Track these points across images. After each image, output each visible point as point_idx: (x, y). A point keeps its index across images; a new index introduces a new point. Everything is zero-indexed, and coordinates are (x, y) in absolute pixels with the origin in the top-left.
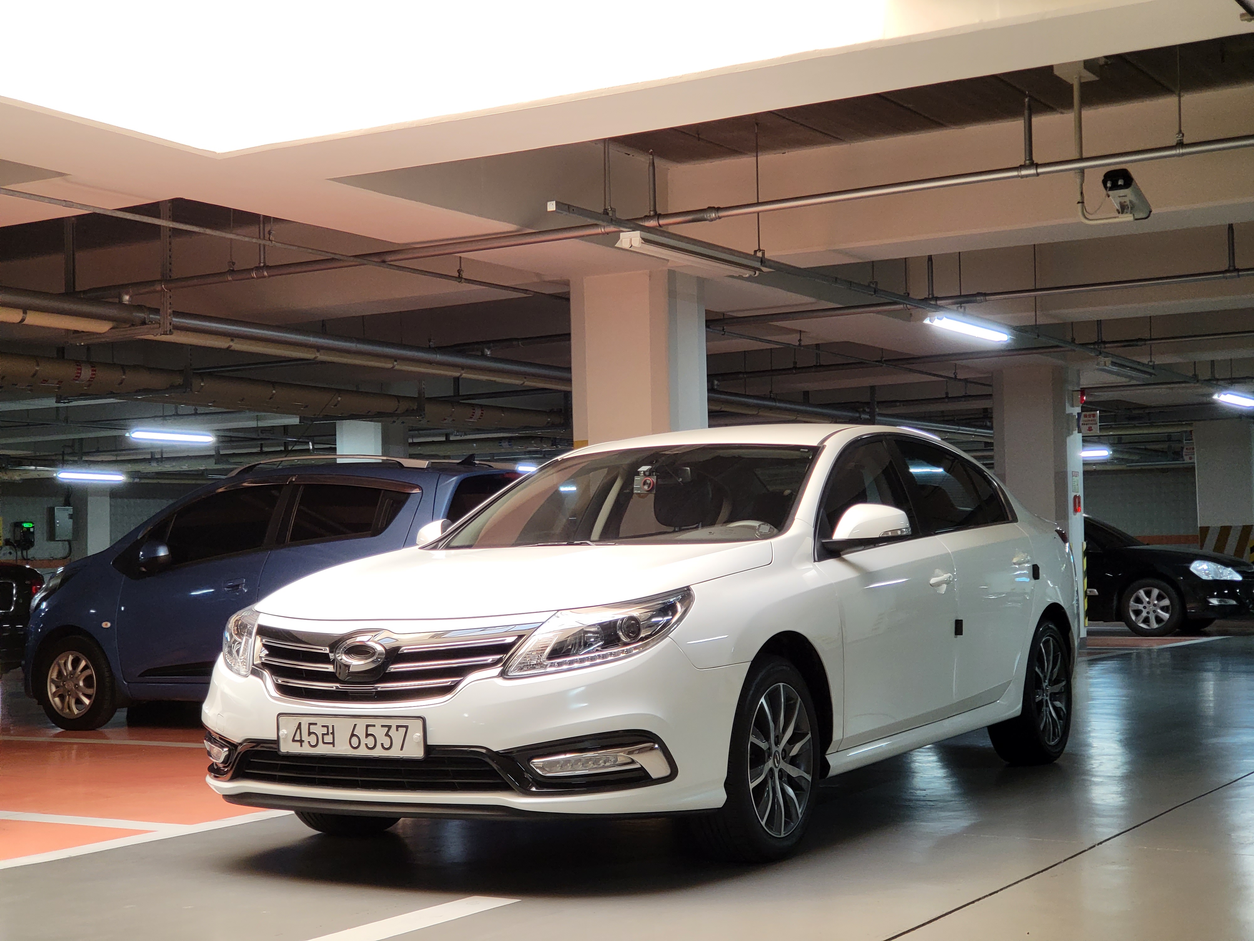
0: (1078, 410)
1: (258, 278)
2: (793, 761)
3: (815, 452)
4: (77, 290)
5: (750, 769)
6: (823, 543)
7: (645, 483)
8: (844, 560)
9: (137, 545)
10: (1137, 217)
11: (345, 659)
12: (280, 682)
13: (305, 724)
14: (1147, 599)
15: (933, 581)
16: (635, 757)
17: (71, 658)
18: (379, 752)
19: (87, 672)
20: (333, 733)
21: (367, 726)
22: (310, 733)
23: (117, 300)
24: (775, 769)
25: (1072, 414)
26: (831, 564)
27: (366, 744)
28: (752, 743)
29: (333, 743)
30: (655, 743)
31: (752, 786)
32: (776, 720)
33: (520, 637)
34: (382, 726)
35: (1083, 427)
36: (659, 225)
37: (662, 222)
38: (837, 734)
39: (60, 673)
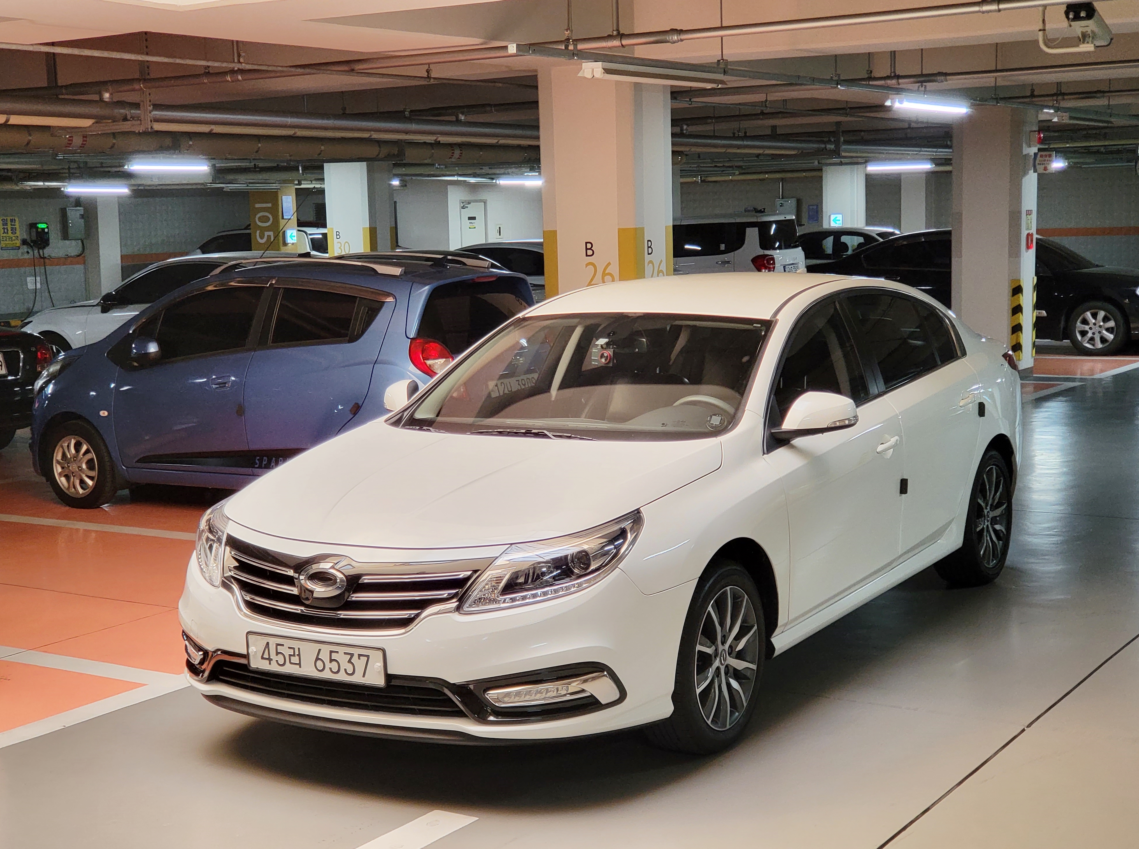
0: (1034, 150)
1: (233, 81)
2: (740, 656)
3: (768, 325)
4: (60, 83)
5: (697, 675)
6: (772, 433)
7: (602, 356)
8: (793, 447)
9: (128, 339)
10: (1098, 44)
11: (310, 585)
12: (248, 598)
13: (273, 645)
14: (1094, 321)
15: (880, 448)
16: (584, 686)
17: (73, 442)
18: (341, 677)
19: (89, 456)
20: (299, 655)
21: (331, 652)
22: (277, 653)
23: (96, 97)
24: (721, 666)
25: (1029, 154)
26: (781, 453)
27: (330, 669)
28: (699, 651)
29: (299, 664)
30: (603, 672)
31: (698, 691)
32: (722, 624)
33: (475, 571)
34: (345, 653)
35: (1038, 167)
36: (622, 45)
37: (624, 42)
38: (782, 619)
39: (64, 455)
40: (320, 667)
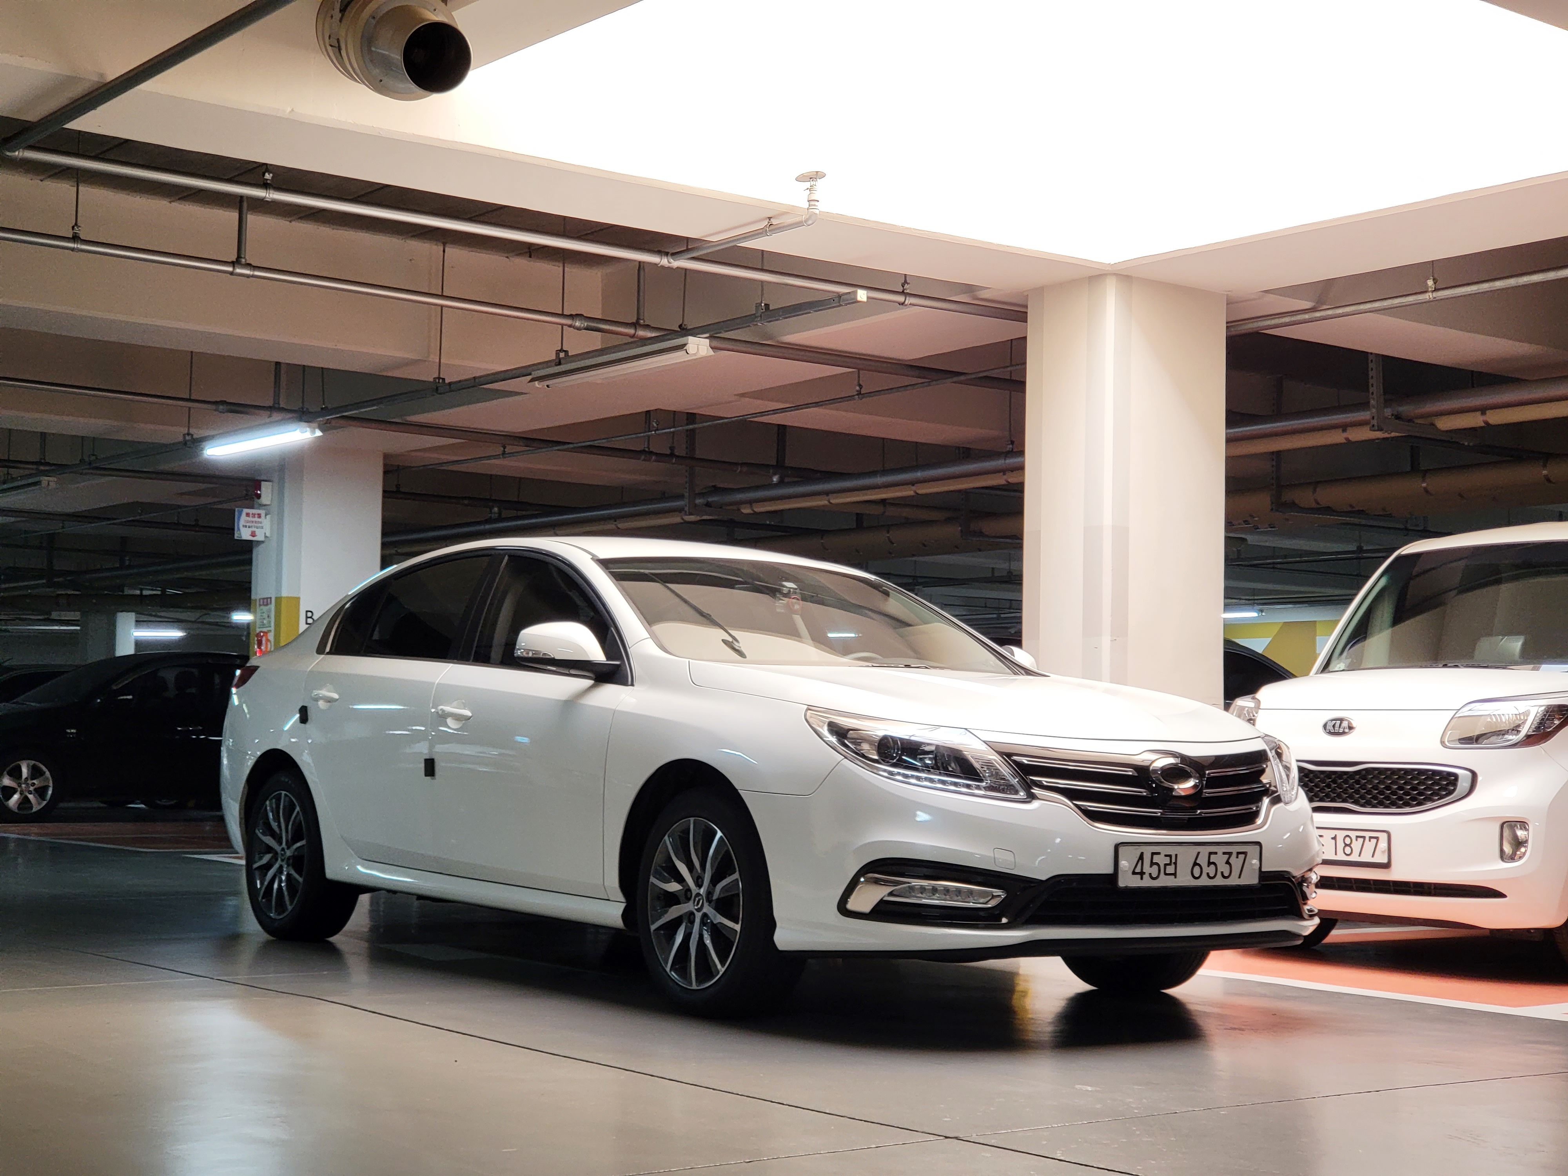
18: (1219, 881)
20: (1175, 863)
21: (1210, 853)
22: (1152, 864)
27: (1208, 874)
29: (1175, 875)
34: (1224, 853)
40: (1197, 874)
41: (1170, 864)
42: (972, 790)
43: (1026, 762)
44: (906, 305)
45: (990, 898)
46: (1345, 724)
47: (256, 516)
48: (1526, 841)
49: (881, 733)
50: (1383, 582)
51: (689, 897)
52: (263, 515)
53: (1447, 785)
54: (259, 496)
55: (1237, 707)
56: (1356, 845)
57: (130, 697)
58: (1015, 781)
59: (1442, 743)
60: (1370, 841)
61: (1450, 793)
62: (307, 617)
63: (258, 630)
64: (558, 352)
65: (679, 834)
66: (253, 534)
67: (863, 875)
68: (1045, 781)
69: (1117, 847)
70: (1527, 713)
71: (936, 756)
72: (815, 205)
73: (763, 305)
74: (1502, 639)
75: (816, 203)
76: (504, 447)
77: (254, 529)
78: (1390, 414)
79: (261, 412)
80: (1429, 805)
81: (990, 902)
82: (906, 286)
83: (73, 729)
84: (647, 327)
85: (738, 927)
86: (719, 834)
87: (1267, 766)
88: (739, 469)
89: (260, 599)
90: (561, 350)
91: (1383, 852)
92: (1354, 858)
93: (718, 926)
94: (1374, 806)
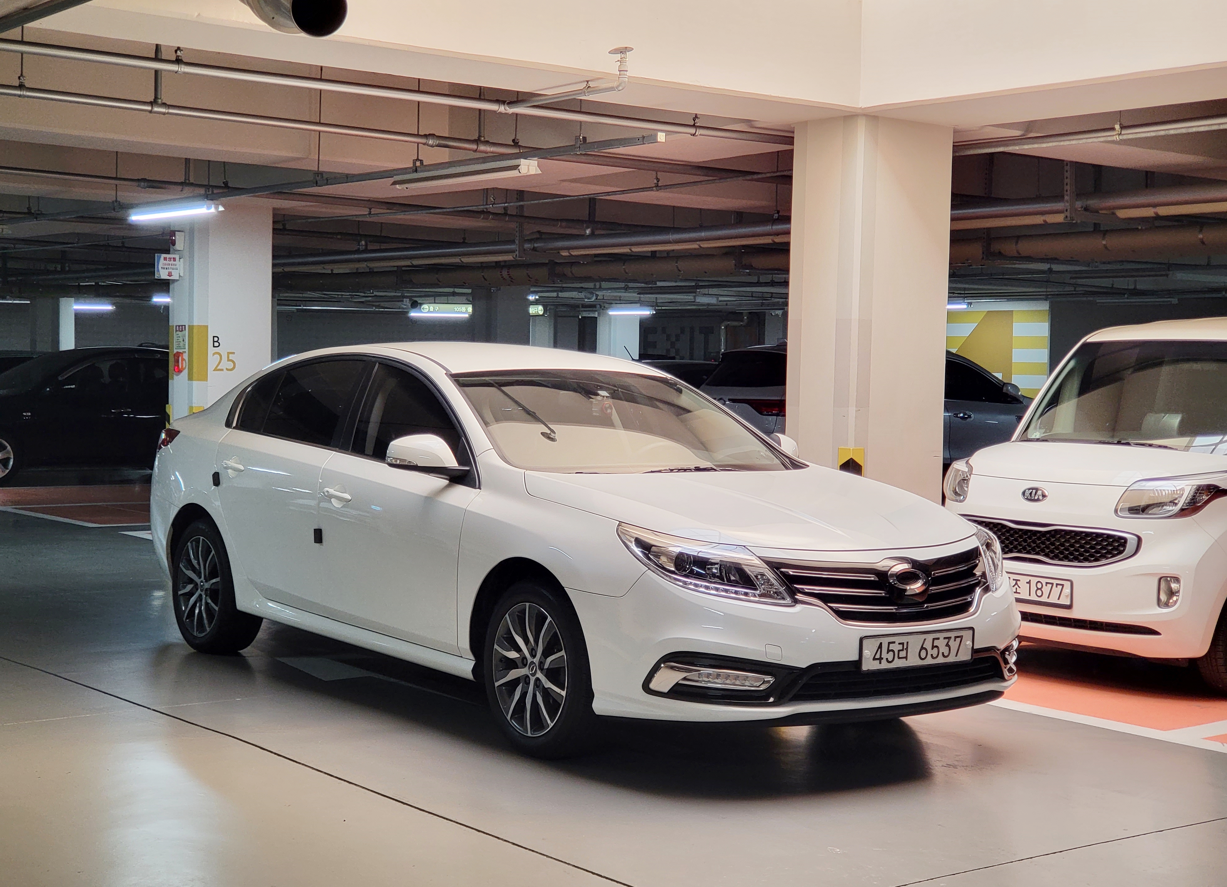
18: (941, 660)
21: (934, 639)
29: (906, 658)
34: (944, 638)
40: (923, 656)
41: (902, 650)
42: (748, 596)
43: (791, 573)
44: (697, 136)
45: (762, 683)
46: (1039, 493)
47: (172, 259)
48: (1178, 592)
49: (678, 550)
50: (1072, 364)
51: (525, 663)
52: (177, 259)
53: (1118, 546)
54: (174, 244)
55: (954, 469)
56: (1046, 589)
57: (74, 386)
58: (782, 589)
59: (1116, 511)
60: (1057, 587)
61: (1121, 552)
62: (214, 342)
63: (175, 351)
64: (414, 162)
65: (517, 613)
66: (170, 274)
67: (664, 662)
68: (807, 588)
69: (861, 640)
70: (1183, 490)
71: (720, 566)
72: (624, 75)
73: (581, 137)
74: (1164, 417)
75: (625, 73)
76: (370, 209)
77: (170, 270)
78: (1080, 206)
79: (175, 187)
80: (1104, 562)
81: (761, 686)
82: (697, 120)
83: (28, 412)
84: (487, 142)
85: (564, 693)
86: (549, 619)
87: (979, 561)
88: (559, 223)
89: (176, 326)
90: (418, 159)
91: (1067, 596)
92: (1044, 599)
93: (549, 690)
94: (1060, 560)
